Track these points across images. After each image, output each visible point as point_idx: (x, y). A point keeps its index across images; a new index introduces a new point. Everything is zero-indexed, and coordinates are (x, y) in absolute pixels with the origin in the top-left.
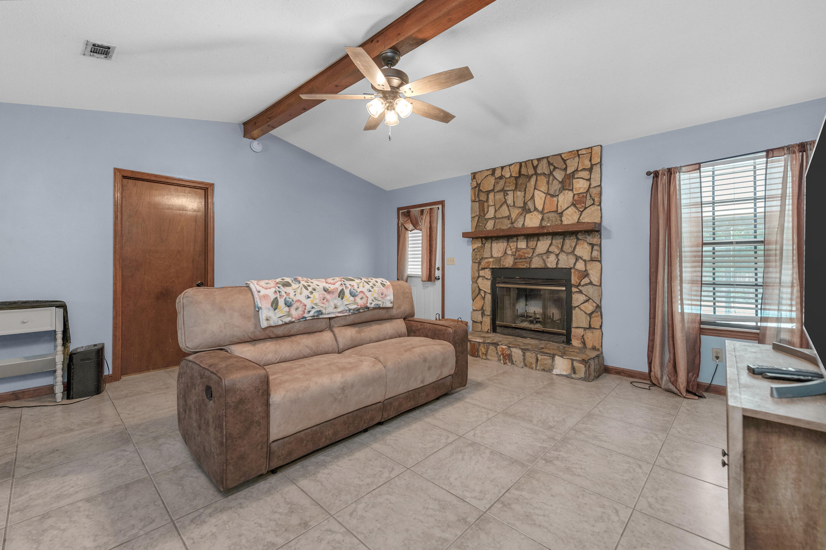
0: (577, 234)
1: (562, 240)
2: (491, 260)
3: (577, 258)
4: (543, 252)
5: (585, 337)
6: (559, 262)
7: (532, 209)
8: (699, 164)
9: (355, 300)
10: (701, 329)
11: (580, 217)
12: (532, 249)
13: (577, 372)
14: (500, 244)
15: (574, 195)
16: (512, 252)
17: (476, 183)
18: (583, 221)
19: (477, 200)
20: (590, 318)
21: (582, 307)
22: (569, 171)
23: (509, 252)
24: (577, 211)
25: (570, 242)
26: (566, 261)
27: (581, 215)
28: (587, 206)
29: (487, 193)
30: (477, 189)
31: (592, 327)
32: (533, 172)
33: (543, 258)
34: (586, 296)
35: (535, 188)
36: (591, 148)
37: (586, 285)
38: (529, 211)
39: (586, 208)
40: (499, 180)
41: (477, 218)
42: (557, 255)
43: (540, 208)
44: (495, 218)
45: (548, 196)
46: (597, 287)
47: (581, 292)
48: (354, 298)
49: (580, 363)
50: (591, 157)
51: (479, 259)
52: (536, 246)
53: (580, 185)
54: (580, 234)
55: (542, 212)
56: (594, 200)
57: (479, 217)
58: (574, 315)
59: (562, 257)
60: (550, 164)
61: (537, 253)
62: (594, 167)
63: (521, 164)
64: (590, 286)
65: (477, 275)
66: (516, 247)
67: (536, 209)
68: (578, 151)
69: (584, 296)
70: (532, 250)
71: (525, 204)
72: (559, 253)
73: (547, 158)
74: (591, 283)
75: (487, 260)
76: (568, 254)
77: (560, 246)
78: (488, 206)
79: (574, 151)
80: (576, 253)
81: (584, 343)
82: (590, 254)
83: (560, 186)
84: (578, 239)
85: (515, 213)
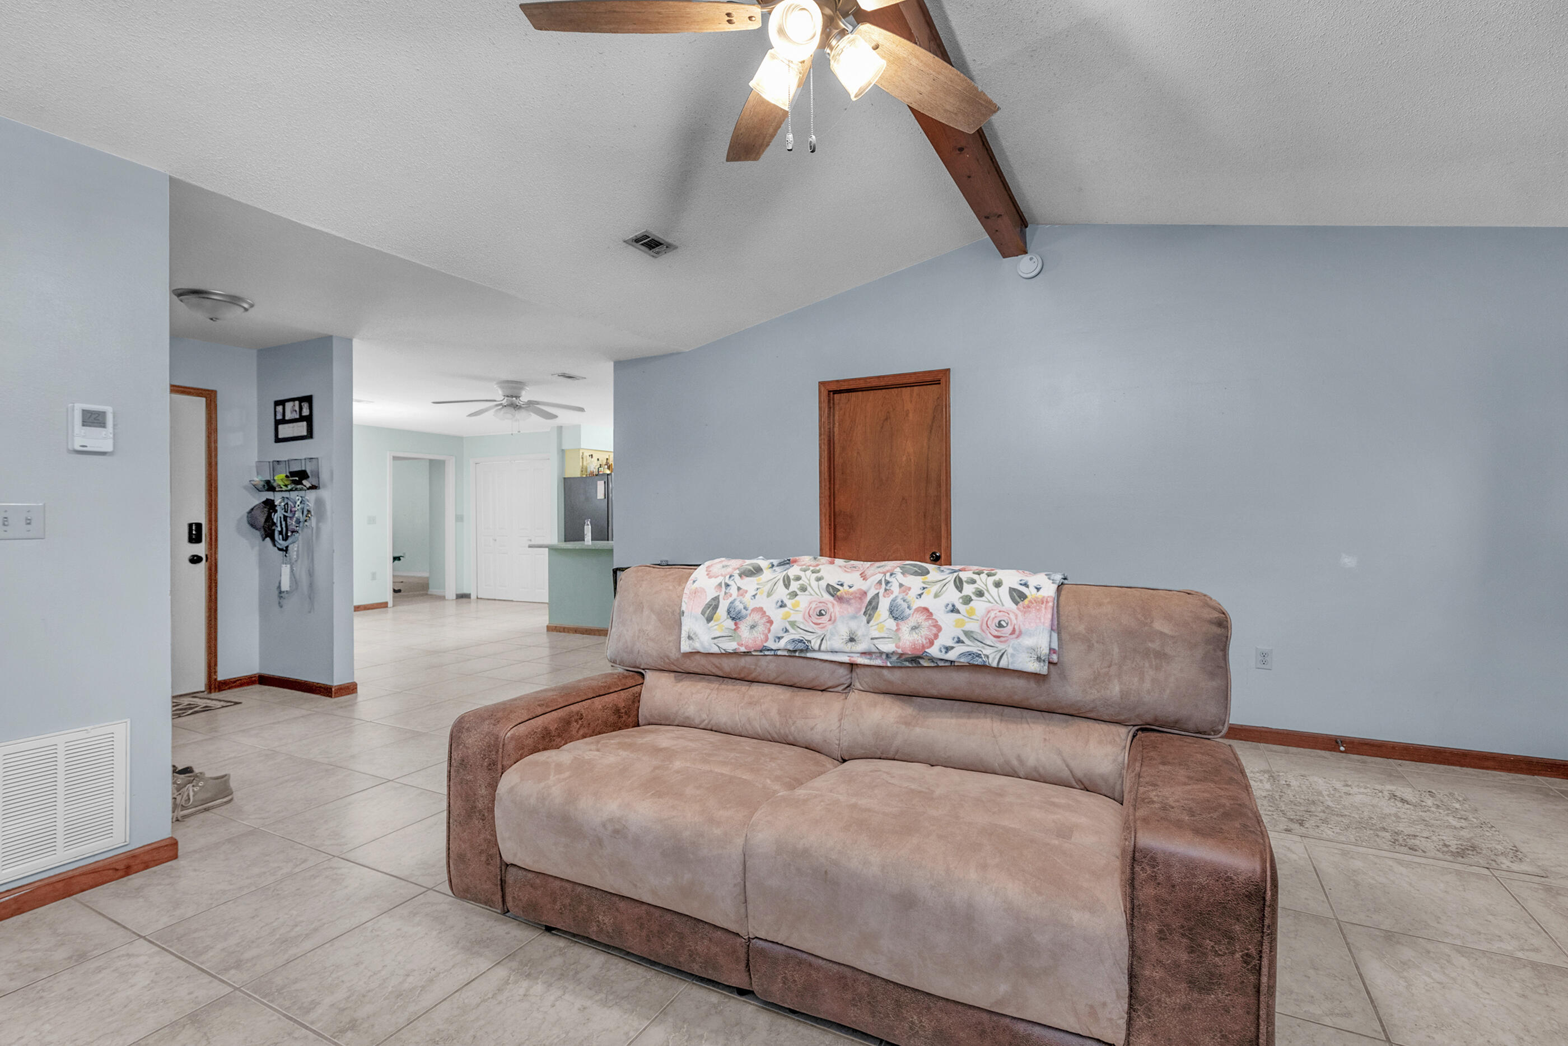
9: (898, 630)
48: (897, 625)
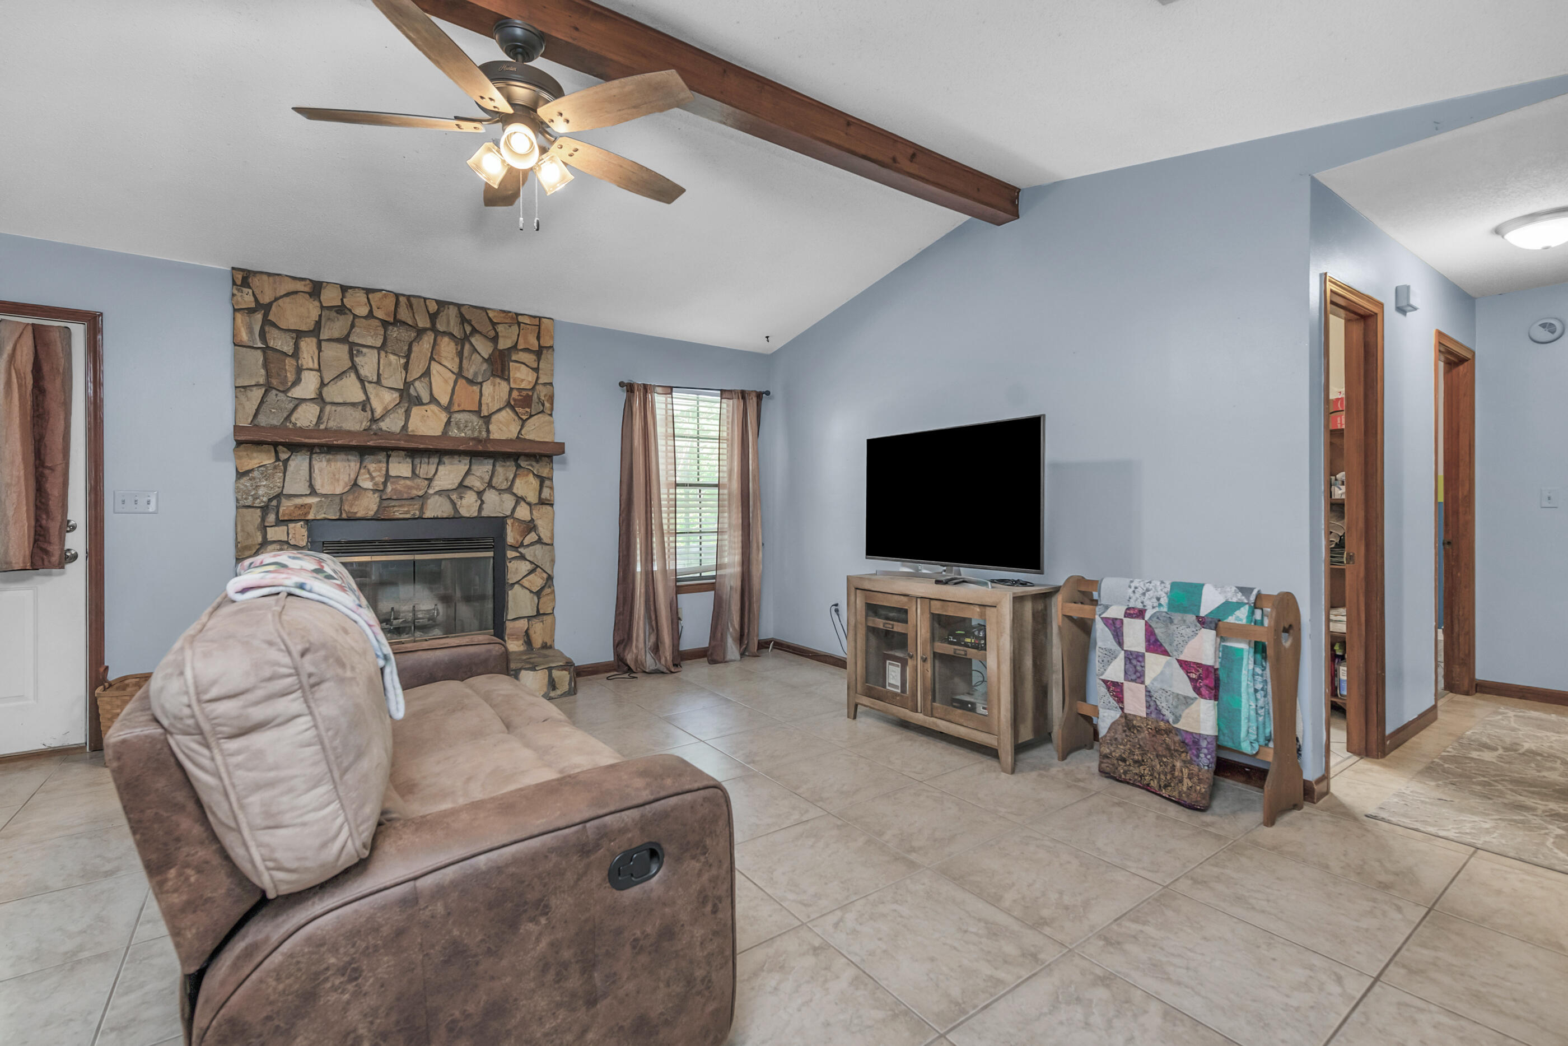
0: (517, 460)
1: (491, 467)
2: (313, 500)
3: (519, 499)
4: (450, 487)
5: (531, 632)
6: (484, 506)
7: (426, 399)
8: (671, 388)
10: (677, 587)
11: (521, 430)
12: (426, 479)
13: (557, 686)
14: (339, 464)
15: (511, 389)
16: (375, 484)
17: (252, 299)
18: (527, 437)
19: (260, 345)
20: (539, 599)
21: (525, 582)
22: (504, 344)
23: (367, 484)
24: (516, 418)
25: (504, 472)
26: (496, 504)
27: (522, 427)
28: (533, 413)
29: (294, 335)
30: (259, 317)
31: (541, 612)
32: (428, 325)
33: (450, 499)
34: (531, 562)
35: (432, 359)
36: (540, 318)
37: (532, 544)
38: (418, 401)
39: (531, 416)
40: (335, 314)
41: (257, 394)
42: (480, 494)
43: (444, 400)
44: (319, 399)
45: (462, 382)
46: (548, 547)
47: (522, 557)
49: (562, 670)
50: (539, 332)
51: (265, 499)
52: (434, 475)
53: (522, 375)
54: (522, 457)
55: (448, 409)
56: (543, 405)
57: (266, 391)
58: (510, 598)
59: (490, 496)
60: (463, 320)
61: (437, 489)
62: (545, 352)
63: (397, 296)
64: (538, 546)
65: (260, 539)
66: (384, 472)
67: (433, 400)
68: (517, 315)
69: (527, 563)
70: (426, 482)
71: (407, 384)
72: (485, 490)
73: (459, 306)
74: (540, 541)
75: (299, 501)
76: (500, 491)
77: (487, 478)
78: (299, 370)
79: (510, 312)
80: (515, 491)
81: (528, 641)
82: (537, 493)
83: (485, 366)
84: (519, 467)
85: (383, 399)
